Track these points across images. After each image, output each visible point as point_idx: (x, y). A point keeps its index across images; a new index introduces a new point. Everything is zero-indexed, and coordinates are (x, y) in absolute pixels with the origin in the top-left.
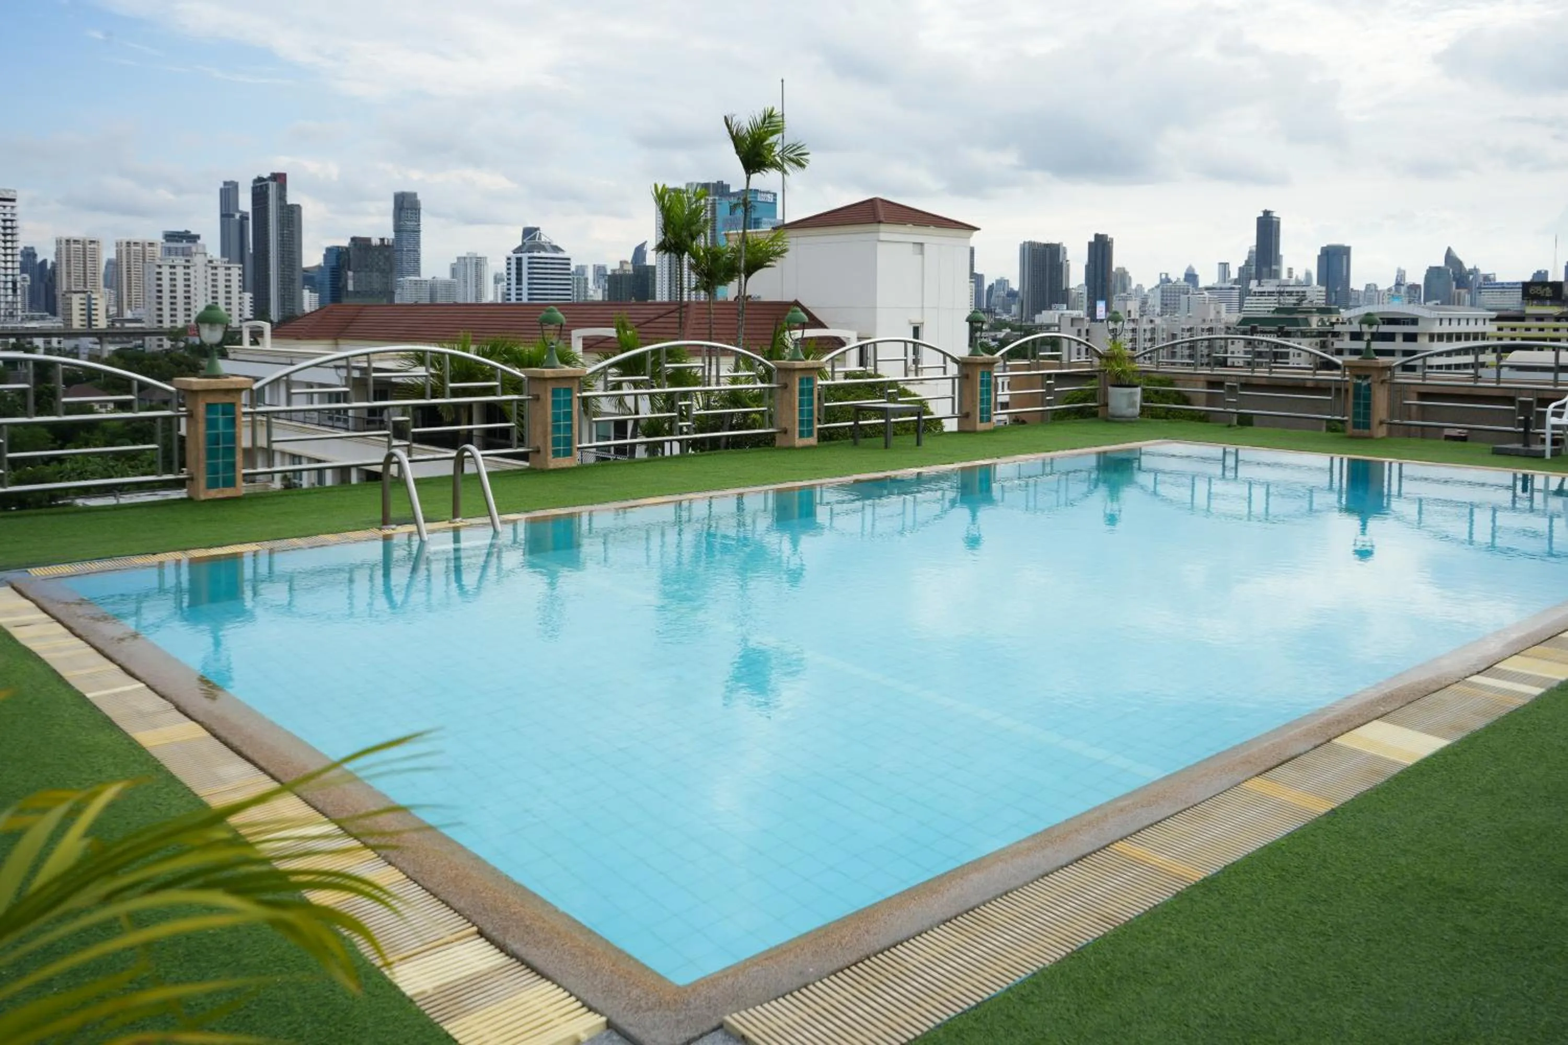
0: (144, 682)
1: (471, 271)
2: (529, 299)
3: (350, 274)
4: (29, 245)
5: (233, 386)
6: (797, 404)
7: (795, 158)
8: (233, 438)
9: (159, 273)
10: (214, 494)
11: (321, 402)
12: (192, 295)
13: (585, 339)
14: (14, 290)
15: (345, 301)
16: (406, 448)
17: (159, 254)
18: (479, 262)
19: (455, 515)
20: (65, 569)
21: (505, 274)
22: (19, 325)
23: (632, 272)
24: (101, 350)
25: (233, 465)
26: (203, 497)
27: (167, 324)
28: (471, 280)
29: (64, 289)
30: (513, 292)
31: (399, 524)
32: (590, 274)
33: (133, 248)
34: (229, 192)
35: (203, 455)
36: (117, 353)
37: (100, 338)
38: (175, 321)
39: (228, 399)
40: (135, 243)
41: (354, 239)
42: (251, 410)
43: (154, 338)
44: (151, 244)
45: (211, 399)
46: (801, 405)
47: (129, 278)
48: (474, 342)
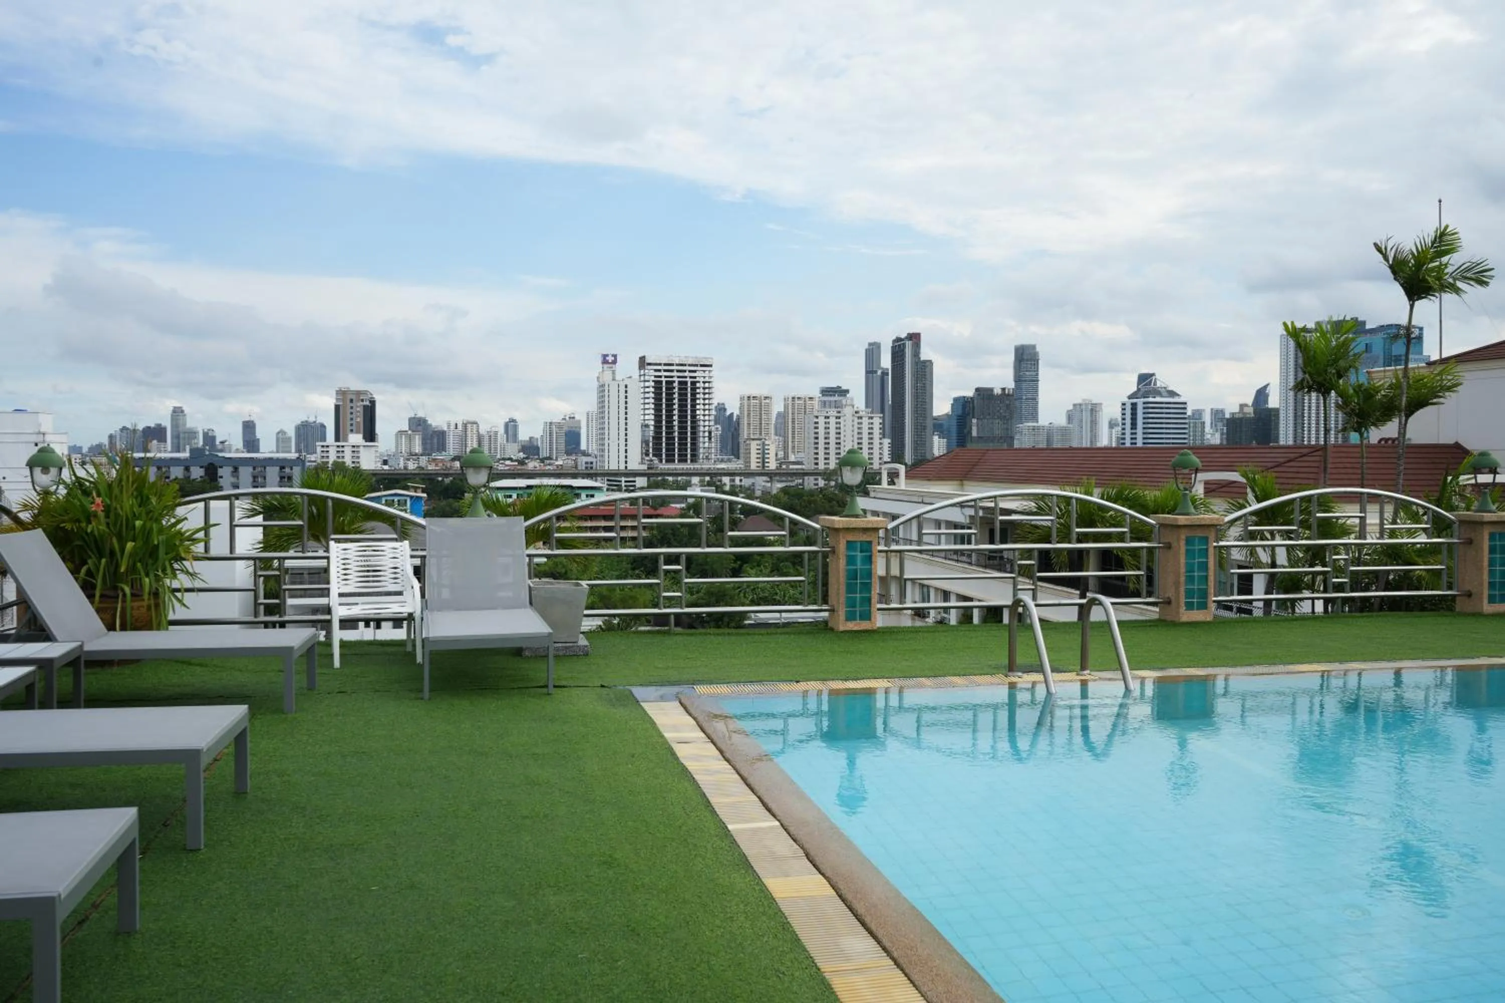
0: (779, 821)
1: (1086, 416)
2: (1144, 443)
3: (974, 421)
4: (721, 402)
5: (870, 526)
6: (1486, 563)
7: (1473, 276)
8: (869, 574)
9: (816, 423)
10: (852, 626)
11: (947, 543)
12: (841, 441)
13: (1207, 483)
14: (710, 438)
15: (969, 446)
16: (1031, 592)
17: (816, 407)
18: (1094, 409)
19: (1083, 668)
20: (723, 689)
21: (1120, 419)
22: (713, 466)
23: (1253, 415)
24: (771, 487)
25: (869, 600)
26: (842, 628)
27: (822, 466)
28: (1086, 426)
29: (746, 437)
30: (1128, 436)
31: (1024, 672)
32: (1207, 418)
33: (797, 402)
34: (872, 352)
35: (843, 589)
36: (784, 490)
37: (771, 478)
38: (828, 464)
39: (865, 538)
40: (799, 398)
41: (977, 390)
42: (886, 548)
43: (812, 478)
44: (811, 398)
45: (851, 538)
46: (1491, 563)
47: (793, 428)
48: (1098, 485)
